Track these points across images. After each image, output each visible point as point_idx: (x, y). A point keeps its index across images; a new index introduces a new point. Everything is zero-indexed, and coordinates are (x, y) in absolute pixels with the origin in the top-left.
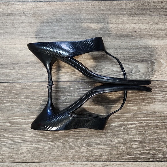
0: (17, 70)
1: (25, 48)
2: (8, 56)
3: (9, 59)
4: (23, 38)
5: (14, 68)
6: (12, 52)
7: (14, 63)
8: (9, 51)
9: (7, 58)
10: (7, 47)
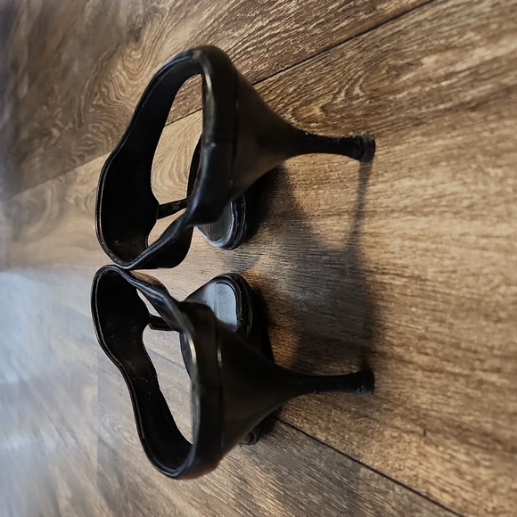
0: (459, 67)
1: (425, 210)
2: (498, 156)
3: (492, 131)
4: (430, 273)
5: (475, 75)
6: (481, 187)
7: (473, 109)
8: (493, 188)
9: (502, 139)
10: (500, 218)
